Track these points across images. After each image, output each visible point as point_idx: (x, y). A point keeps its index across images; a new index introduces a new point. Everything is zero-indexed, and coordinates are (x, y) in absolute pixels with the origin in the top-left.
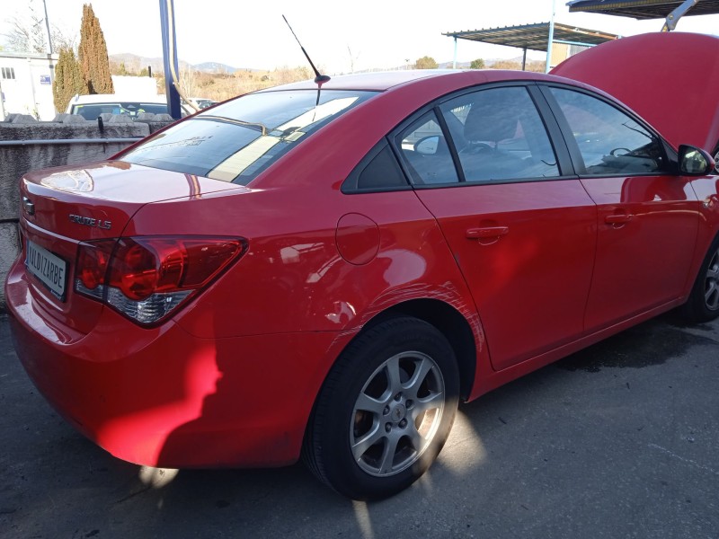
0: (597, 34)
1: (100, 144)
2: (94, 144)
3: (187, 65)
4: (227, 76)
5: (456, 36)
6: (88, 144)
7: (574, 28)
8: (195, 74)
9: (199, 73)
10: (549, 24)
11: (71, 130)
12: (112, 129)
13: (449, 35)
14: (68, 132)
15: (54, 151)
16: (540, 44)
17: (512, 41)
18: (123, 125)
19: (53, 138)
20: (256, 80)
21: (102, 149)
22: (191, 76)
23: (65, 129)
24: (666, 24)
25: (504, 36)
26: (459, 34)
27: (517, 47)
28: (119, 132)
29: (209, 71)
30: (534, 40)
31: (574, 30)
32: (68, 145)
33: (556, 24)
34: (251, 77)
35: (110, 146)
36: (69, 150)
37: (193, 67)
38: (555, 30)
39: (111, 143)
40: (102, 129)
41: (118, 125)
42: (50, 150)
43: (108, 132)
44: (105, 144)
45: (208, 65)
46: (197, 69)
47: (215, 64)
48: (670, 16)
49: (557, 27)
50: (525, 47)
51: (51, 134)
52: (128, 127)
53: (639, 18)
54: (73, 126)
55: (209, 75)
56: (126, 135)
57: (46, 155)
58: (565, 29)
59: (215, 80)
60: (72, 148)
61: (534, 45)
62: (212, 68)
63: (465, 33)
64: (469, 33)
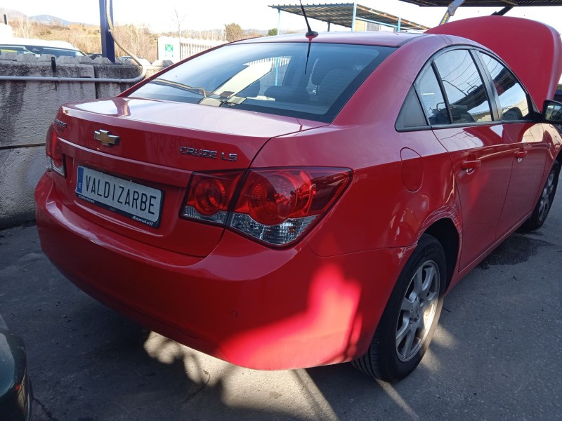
0: (385, 15)
1: (52, 82)
2: (47, 81)
3: (25, 16)
4: (61, 28)
5: (280, 8)
6: (42, 82)
7: (369, 9)
8: (32, 24)
9: (36, 24)
10: (353, 4)
11: (27, 68)
12: (63, 69)
13: (274, 7)
14: (24, 70)
15: (12, 87)
16: (341, 20)
17: (321, 16)
18: (72, 65)
19: (11, 75)
20: (89, 33)
21: (54, 86)
22: (29, 25)
23: (21, 67)
24: (448, 11)
25: (316, 12)
26: (282, 7)
27: (323, 20)
28: (69, 72)
29: (47, 23)
30: (337, 16)
31: (370, 11)
32: (24, 82)
33: (358, 5)
34: (85, 30)
35: (61, 85)
36: (25, 86)
37: (30, 18)
38: (358, 10)
39: (62, 82)
40: (54, 68)
41: (68, 65)
42: (8, 86)
43: (60, 71)
44: (56, 82)
45: (43, 17)
46: (34, 20)
47: (50, 17)
48: (451, 5)
49: (359, 7)
50: (329, 22)
51: (9, 71)
52: (77, 68)
53: (421, 6)
54: (29, 64)
55: (46, 26)
56: (75, 75)
57: (4, 90)
58: (364, 9)
59: (52, 31)
60: (27, 84)
61: (336, 20)
62: (47, 20)
63: (287, 7)
64: (290, 6)
